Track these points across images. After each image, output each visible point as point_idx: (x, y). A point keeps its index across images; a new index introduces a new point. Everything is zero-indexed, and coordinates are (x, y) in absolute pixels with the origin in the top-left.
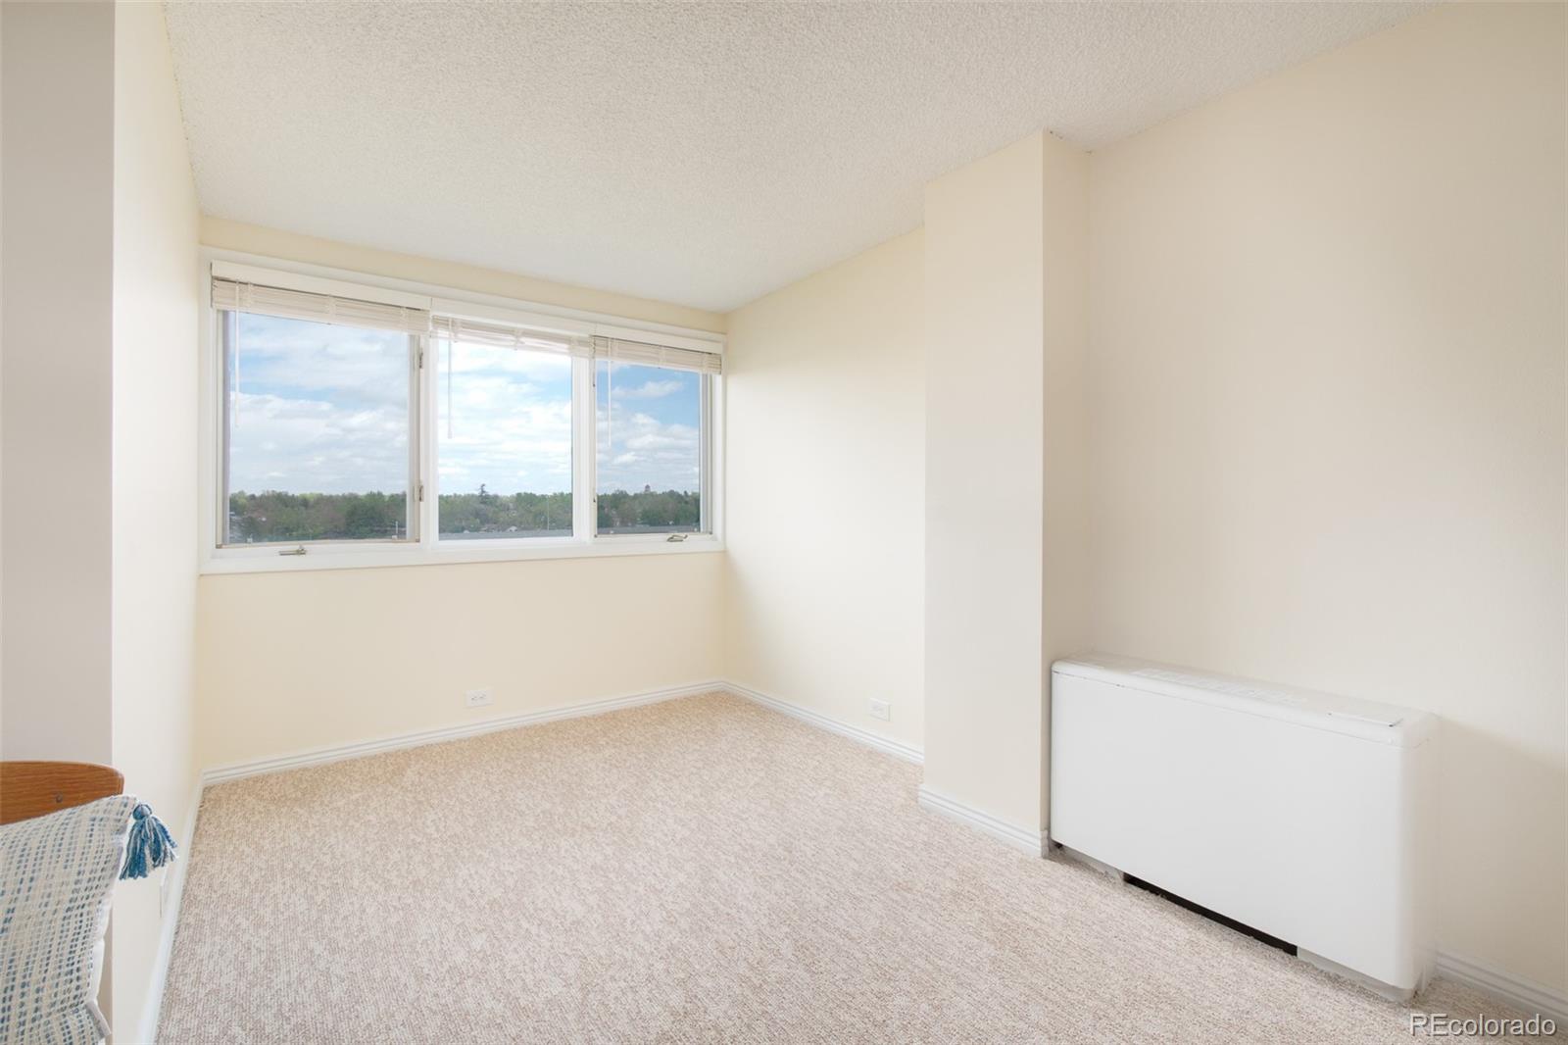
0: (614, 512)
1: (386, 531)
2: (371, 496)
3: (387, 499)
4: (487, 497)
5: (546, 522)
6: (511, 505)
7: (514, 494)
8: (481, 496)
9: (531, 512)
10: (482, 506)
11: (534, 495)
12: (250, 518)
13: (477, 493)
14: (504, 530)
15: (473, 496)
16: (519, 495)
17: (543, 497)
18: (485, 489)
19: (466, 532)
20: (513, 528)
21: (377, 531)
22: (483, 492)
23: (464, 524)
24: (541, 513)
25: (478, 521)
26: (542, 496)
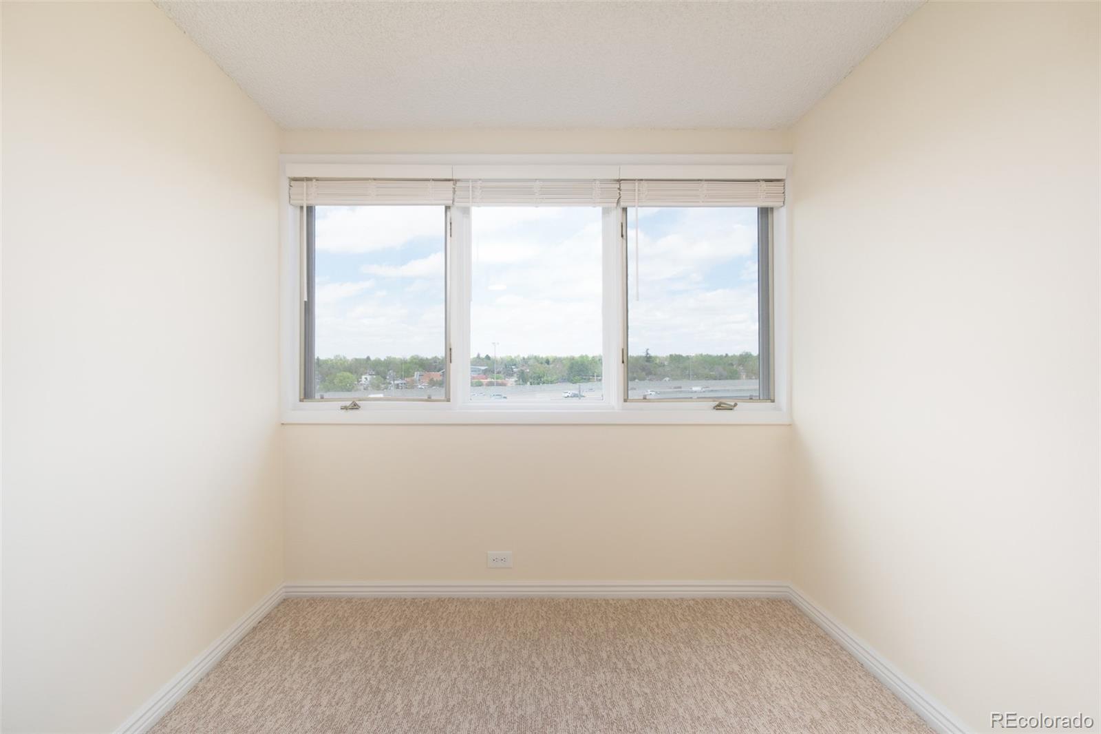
0: (742, 368)
1: (589, 379)
2: (582, 357)
3: (590, 359)
4: (650, 357)
5: (689, 375)
6: (666, 363)
7: (668, 355)
8: (646, 357)
9: (679, 367)
10: (647, 364)
11: (681, 356)
12: (522, 370)
13: (644, 354)
14: (661, 380)
15: (641, 357)
16: (671, 355)
17: (688, 358)
18: (649, 352)
19: (637, 380)
20: (667, 379)
21: (585, 379)
22: (648, 354)
23: (635, 375)
24: (686, 368)
25: (644, 373)
26: (688, 356)
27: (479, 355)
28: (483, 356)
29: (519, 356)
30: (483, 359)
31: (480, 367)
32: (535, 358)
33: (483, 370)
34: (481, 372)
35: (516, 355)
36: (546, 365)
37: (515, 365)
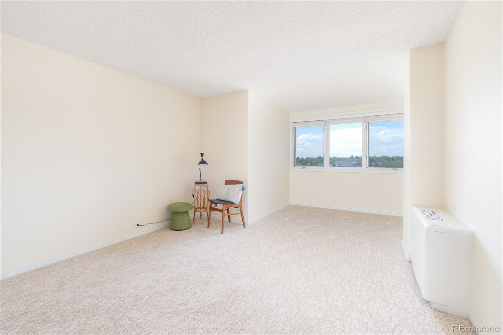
27: (352, 156)
28: (354, 156)
29: (375, 156)
30: (354, 158)
31: (352, 162)
32: (385, 157)
33: (354, 164)
34: (353, 165)
35: (374, 156)
36: (392, 161)
37: (373, 161)
